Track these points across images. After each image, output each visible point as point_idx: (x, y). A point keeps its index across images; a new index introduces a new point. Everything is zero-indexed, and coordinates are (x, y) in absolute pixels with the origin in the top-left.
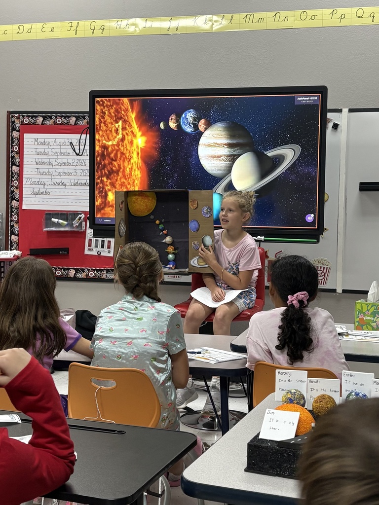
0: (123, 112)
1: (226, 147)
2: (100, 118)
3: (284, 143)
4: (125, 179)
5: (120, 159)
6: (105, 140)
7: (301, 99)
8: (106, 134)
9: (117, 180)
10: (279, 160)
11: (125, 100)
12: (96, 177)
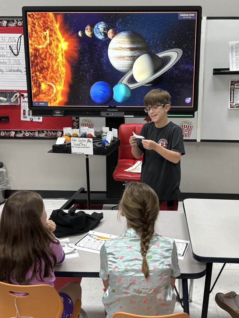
0: (49, 23)
1: (129, 50)
2: (32, 28)
3: (170, 47)
4: (54, 73)
5: (49, 58)
6: (37, 45)
7: (183, 15)
8: (37, 40)
9: (47, 74)
10: (166, 60)
11: (51, 14)
12: (31, 72)
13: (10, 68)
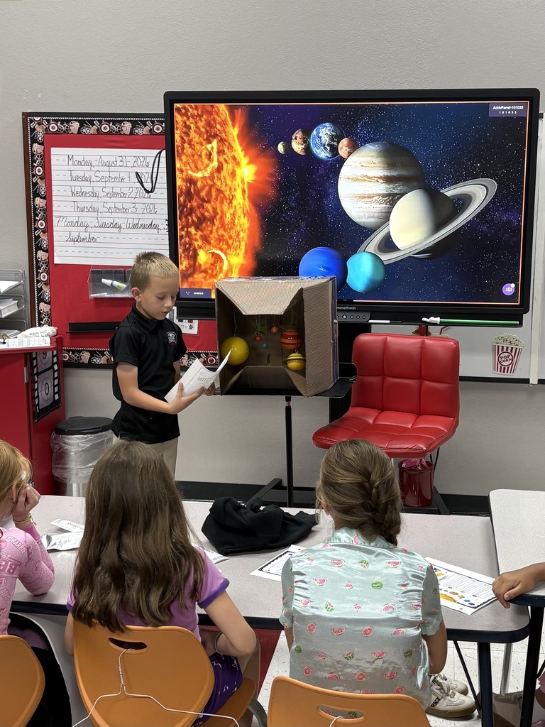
0: (218, 126)
1: (382, 181)
2: (183, 135)
3: (471, 176)
4: (225, 230)
5: (216, 199)
6: (192, 171)
7: (499, 108)
8: (193, 161)
9: (211, 232)
10: (462, 202)
11: (222, 107)
12: (179, 227)
13: (136, 222)
